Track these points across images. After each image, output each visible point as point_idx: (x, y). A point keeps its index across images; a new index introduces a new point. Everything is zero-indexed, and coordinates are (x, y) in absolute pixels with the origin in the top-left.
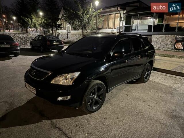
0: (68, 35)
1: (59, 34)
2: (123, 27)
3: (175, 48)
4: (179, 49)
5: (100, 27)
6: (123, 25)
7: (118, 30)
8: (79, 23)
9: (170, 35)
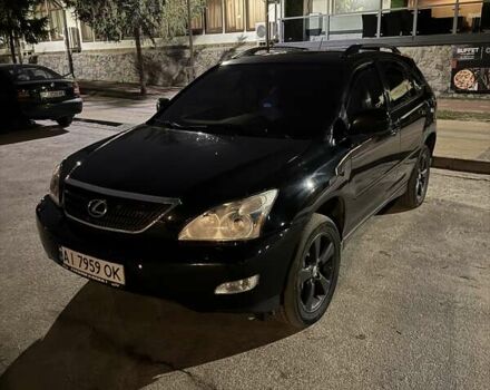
0: (71, 60)
1: (35, 58)
2: (278, 22)
3: (453, 87)
4: (466, 92)
5: (195, 25)
6: (279, 16)
7: (262, 36)
8: (124, 15)
9: (434, 47)
